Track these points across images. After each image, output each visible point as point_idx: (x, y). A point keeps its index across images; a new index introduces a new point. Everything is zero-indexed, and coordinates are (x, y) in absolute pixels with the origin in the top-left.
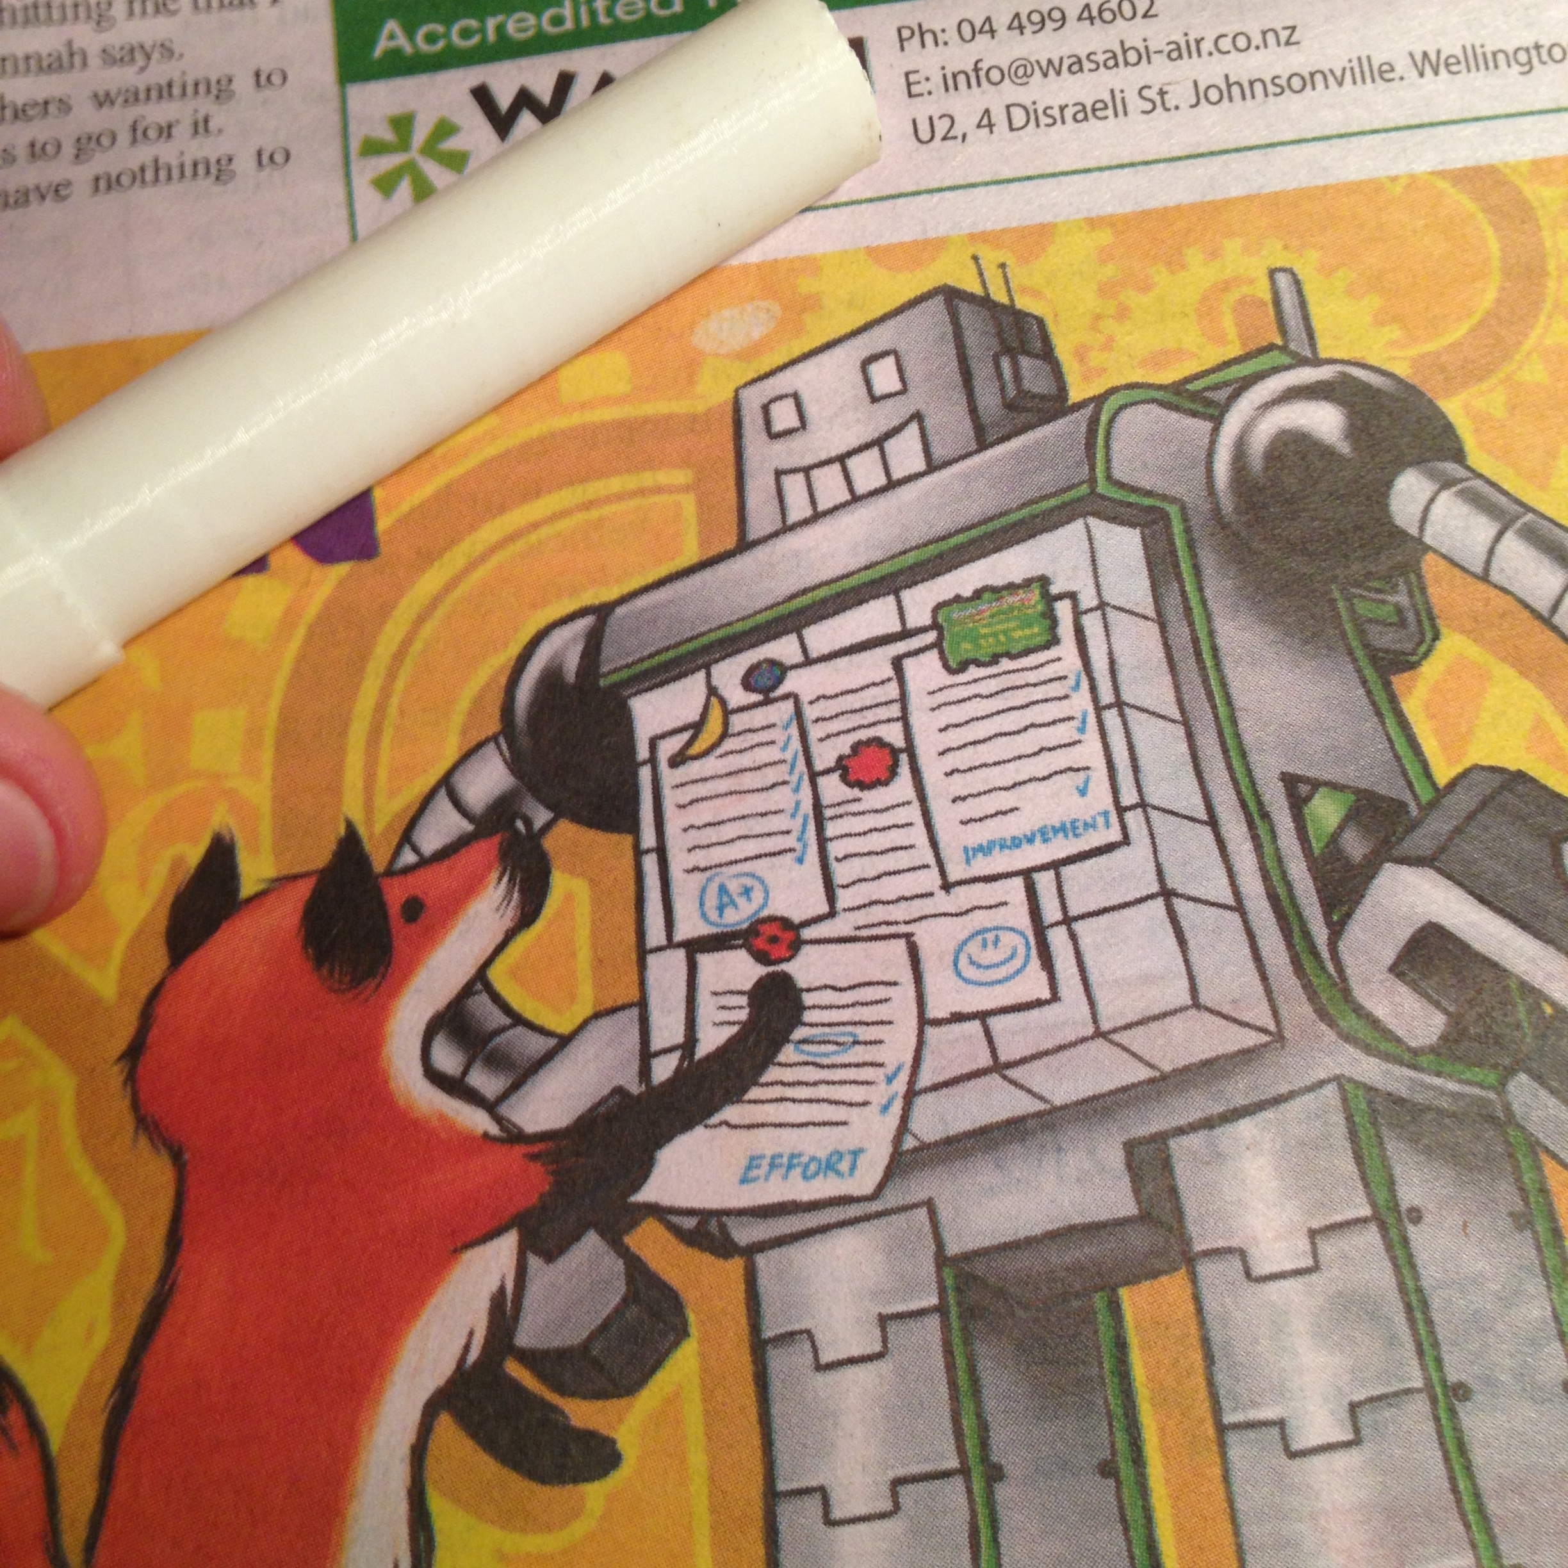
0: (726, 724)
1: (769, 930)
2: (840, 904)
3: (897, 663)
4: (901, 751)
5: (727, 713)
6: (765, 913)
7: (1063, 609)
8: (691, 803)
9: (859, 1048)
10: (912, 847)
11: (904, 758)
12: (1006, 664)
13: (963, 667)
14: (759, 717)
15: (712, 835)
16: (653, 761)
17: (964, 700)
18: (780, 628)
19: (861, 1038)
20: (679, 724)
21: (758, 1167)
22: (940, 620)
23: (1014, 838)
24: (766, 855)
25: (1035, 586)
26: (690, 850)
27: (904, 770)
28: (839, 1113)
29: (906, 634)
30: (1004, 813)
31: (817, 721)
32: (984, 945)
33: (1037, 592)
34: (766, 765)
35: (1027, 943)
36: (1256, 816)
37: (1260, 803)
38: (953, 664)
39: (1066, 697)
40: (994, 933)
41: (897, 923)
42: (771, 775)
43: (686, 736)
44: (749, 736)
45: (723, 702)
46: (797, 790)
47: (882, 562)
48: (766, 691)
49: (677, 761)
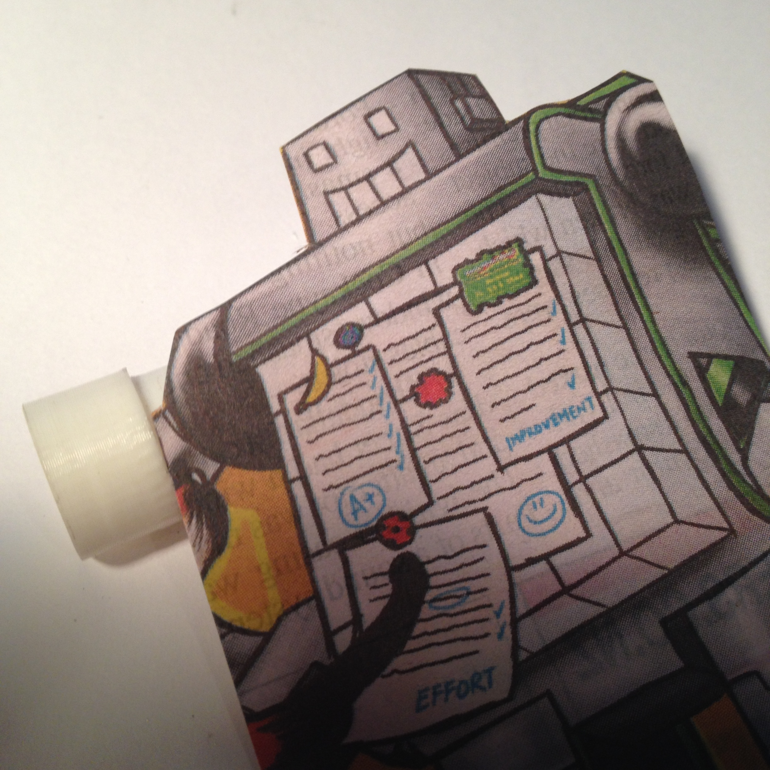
0: (329, 375)
1: (391, 522)
2: (435, 495)
3: (436, 312)
4: (451, 376)
5: (329, 367)
6: (386, 511)
7: (536, 259)
8: (317, 438)
9: (471, 597)
10: (472, 444)
11: (454, 381)
12: (507, 303)
13: (480, 309)
14: (352, 366)
15: (335, 460)
16: (283, 411)
17: (485, 332)
18: (352, 300)
19: (473, 589)
20: (297, 380)
21: (426, 697)
22: (459, 278)
23: (536, 426)
24: (377, 468)
25: (514, 245)
26: (324, 474)
27: (456, 389)
28: (470, 646)
29: (437, 291)
30: (526, 409)
31: (391, 363)
32: (535, 507)
33: (517, 249)
34: (363, 401)
35: (562, 501)
36: (679, 385)
37: (680, 376)
38: (473, 308)
39: (549, 321)
40: (540, 496)
41: (474, 501)
42: (367, 408)
43: (303, 388)
44: (347, 381)
45: (324, 359)
46: (387, 416)
47: (412, 243)
48: (352, 346)
49: (301, 408)
